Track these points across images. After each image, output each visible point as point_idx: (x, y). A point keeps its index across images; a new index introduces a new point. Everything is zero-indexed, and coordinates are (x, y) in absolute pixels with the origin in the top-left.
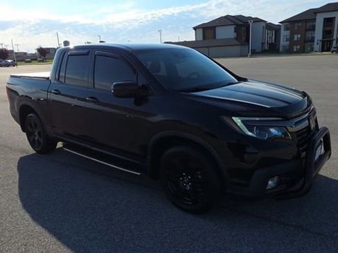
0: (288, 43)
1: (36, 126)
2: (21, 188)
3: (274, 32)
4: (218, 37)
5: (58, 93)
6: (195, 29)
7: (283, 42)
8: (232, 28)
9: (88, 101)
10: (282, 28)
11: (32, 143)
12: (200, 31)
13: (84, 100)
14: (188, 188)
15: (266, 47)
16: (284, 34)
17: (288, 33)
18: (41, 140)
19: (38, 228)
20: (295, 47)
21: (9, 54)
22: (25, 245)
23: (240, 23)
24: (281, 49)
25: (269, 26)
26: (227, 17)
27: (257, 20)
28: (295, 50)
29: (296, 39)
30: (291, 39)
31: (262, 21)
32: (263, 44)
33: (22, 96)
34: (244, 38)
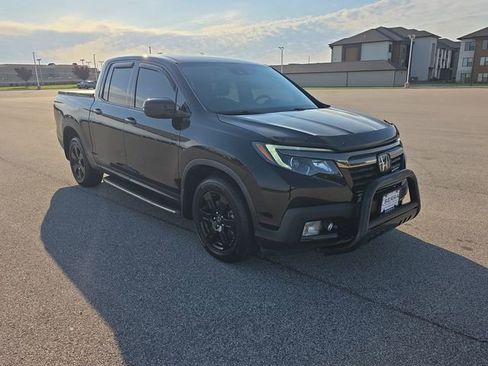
0: (470, 69)
1: (79, 152)
2: (47, 220)
3: (450, 52)
4: (364, 57)
5: (99, 112)
6: (331, 46)
7: (462, 68)
8: (385, 46)
9: (127, 122)
10: (462, 47)
11: (76, 173)
12: (339, 49)
13: (123, 121)
14: (220, 230)
15: (436, 74)
16: (465, 55)
17: (471, 54)
18: (83, 170)
19: (49, 260)
20: (480, 75)
21: (90, 73)
22: (28, 274)
23: (398, 39)
24: (458, 78)
25: (444, 44)
26: (380, 30)
27: (426, 35)
28: (480, 80)
29: (482, 63)
30: (475, 63)
31: (433, 36)
32: (430, 68)
33: (67, 116)
34: (403, 61)
